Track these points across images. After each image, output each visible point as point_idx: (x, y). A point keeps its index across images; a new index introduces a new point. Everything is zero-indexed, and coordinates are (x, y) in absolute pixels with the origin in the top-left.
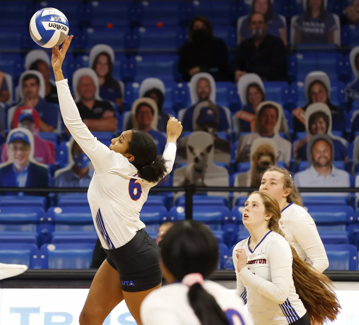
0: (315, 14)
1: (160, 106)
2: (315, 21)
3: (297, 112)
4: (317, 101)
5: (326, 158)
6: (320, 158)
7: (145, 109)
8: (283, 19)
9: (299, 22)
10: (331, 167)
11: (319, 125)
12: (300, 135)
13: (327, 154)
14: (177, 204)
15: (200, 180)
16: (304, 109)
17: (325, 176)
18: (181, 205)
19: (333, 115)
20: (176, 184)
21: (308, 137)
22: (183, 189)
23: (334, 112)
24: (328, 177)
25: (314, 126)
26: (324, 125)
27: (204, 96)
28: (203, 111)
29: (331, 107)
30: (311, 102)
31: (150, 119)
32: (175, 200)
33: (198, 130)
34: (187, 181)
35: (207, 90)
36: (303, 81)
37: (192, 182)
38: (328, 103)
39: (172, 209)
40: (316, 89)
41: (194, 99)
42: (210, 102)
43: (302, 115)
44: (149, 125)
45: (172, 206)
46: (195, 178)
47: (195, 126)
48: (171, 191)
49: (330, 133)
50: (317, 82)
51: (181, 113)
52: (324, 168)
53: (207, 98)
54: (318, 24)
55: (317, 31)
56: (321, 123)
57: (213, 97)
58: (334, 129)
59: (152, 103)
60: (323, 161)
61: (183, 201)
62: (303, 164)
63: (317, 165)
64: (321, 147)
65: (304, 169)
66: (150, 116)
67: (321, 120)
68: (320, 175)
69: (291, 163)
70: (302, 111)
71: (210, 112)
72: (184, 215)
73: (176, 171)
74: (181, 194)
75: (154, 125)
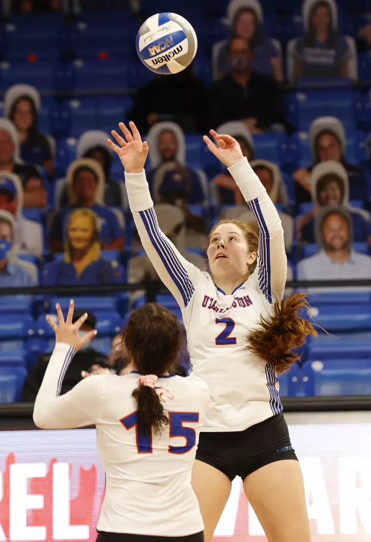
0: (321, 37)
1: (106, 169)
2: (321, 46)
3: (300, 175)
4: (327, 159)
5: (341, 238)
6: (333, 239)
7: (85, 175)
8: (277, 44)
9: (299, 48)
10: (349, 252)
11: (330, 192)
12: (305, 207)
13: (343, 233)
16: (310, 170)
17: (342, 264)
19: (351, 180)
20: (132, 280)
21: (315, 210)
22: (143, 286)
23: (351, 174)
24: (346, 265)
25: (323, 195)
26: (337, 192)
27: (168, 155)
28: (168, 175)
29: (347, 167)
30: (318, 161)
31: (94, 189)
33: (161, 203)
34: (147, 275)
35: (172, 147)
36: (306, 130)
37: (154, 277)
38: (343, 161)
40: (326, 141)
41: (154, 159)
42: (177, 163)
43: (306, 179)
44: (92, 198)
45: (128, 311)
47: (156, 197)
48: (125, 291)
49: (346, 204)
50: (327, 132)
52: (339, 253)
53: (172, 158)
54: (325, 51)
55: (324, 60)
56: (333, 190)
57: (181, 157)
58: (352, 198)
59: (95, 165)
60: (337, 243)
62: (309, 248)
63: (330, 249)
64: (335, 223)
65: (311, 255)
66: (93, 184)
67: (334, 185)
68: (333, 262)
70: (307, 173)
71: (177, 177)
73: (132, 262)
74: (139, 294)
75: (99, 197)
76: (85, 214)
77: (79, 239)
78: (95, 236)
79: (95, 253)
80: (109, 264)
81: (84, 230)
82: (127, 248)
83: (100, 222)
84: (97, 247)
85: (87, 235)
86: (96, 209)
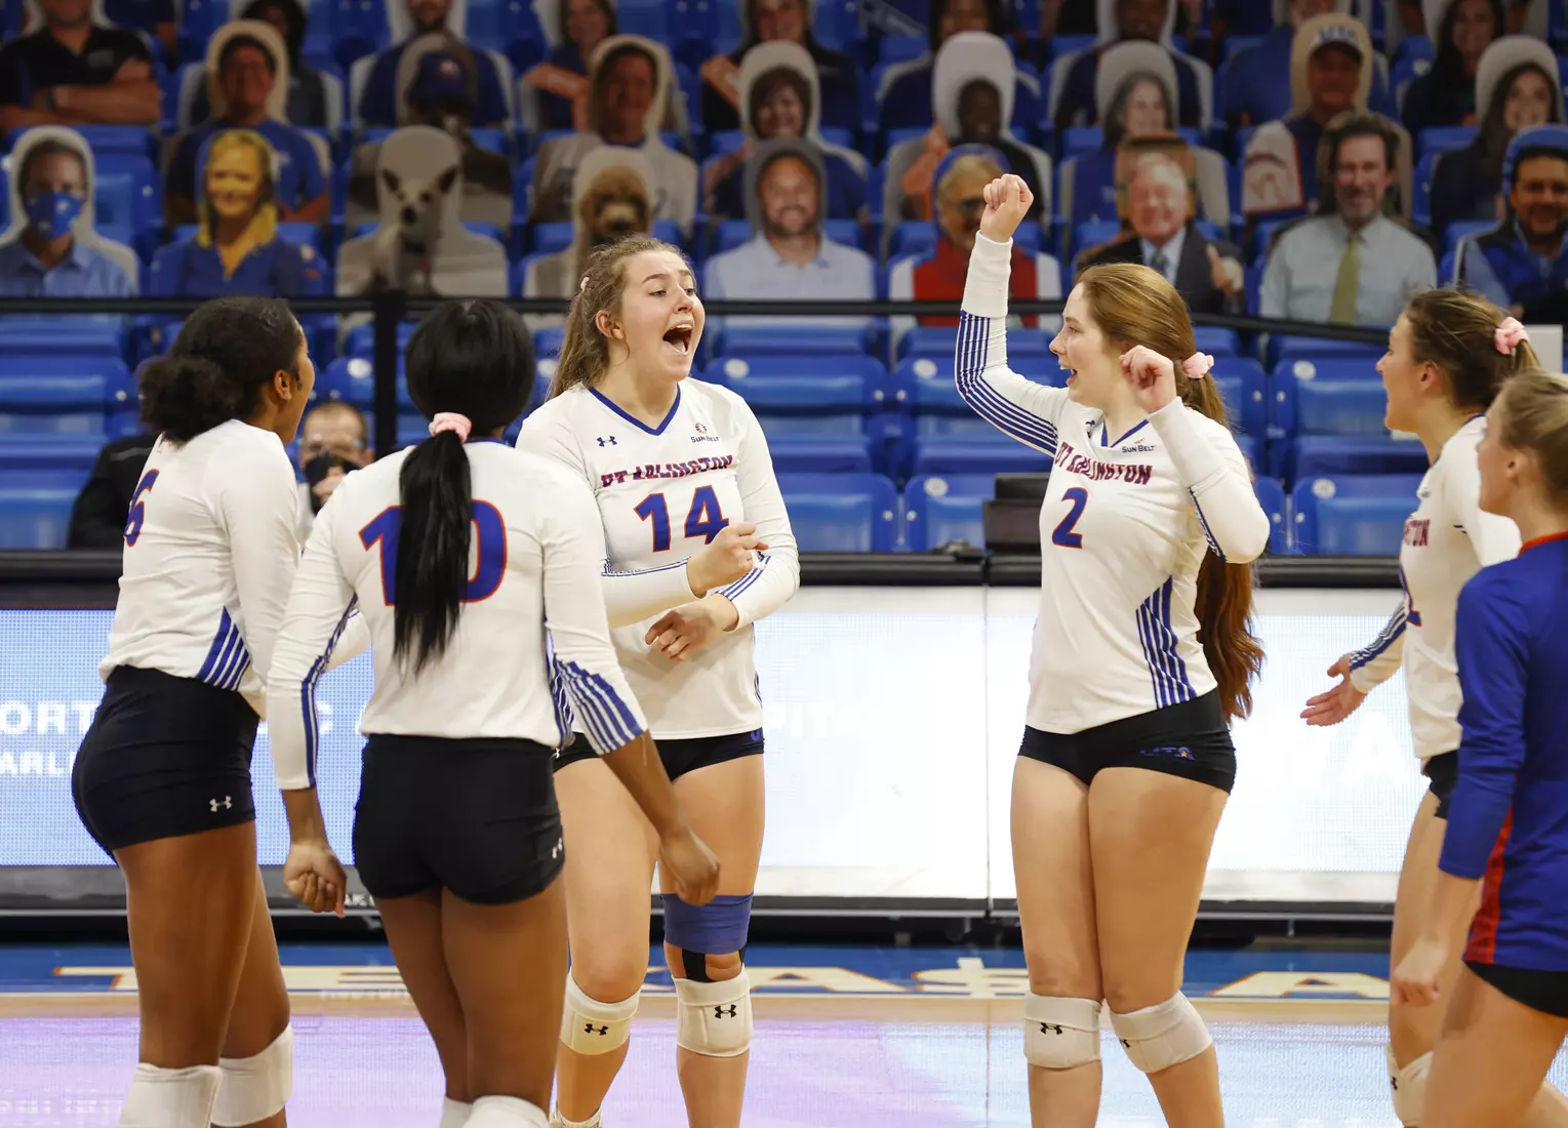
1: (293, 43)
3: (715, 70)
4: (775, 36)
5: (801, 209)
6: (783, 210)
7: (246, 55)
10: (818, 239)
11: (780, 109)
12: (725, 139)
13: (806, 200)
14: (351, 351)
15: (419, 278)
16: (737, 59)
17: (801, 266)
18: (361, 355)
19: (824, 81)
20: (344, 289)
21: (746, 146)
22: (368, 304)
23: (825, 69)
24: (811, 268)
25: (765, 113)
26: (796, 110)
27: (429, 17)
28: (429, 62)
29: (818, 55)
30: (756, 40)
31: (265, 88)
32: (341, 338)
33: (414, 121)
34: (378, 279)
37: (394, 283)
38: (808, 42)
39: (334, 366)
41: (398, 25)
42: (449, 35)
43: (729, 79)
44: (261, 106)
45: (334, 357)
46: (404, 272)
47: (402, 109)
48: (331, 312)
49: (813, 134)
51: (361, 69)
52: (797, 242)
53: (439, 25)
56: (787, 105)
58: (827, 122)
59: (270, 36)
60: (793, 220)
61: (367, 342)
62: (732, 229)
63: (776, 232)
64: (788, 177)
65: (735, 244)
66: (265, 76)
67: (788, 93)
68: (783, 262)
69: (698, 227)
70: (730, 65)
71: (448, 67)
72: (370, 383)
73: (346, 250)
74: (360, 320)
75: (275, 105)
76: (246, 141)
77: (230, 197)
78: (266, 191)
79: (265, 228)
80: (296, 254)
81: (243, 177)
82: (336, 220)
83: (277, 161)
84: (269, 213)
85: (248, 187)
86: (269, 130)
